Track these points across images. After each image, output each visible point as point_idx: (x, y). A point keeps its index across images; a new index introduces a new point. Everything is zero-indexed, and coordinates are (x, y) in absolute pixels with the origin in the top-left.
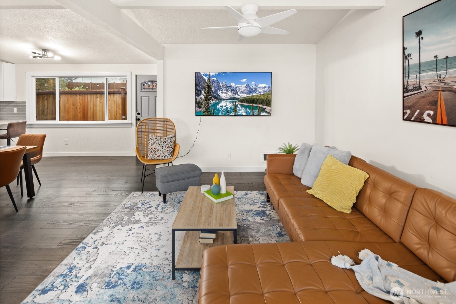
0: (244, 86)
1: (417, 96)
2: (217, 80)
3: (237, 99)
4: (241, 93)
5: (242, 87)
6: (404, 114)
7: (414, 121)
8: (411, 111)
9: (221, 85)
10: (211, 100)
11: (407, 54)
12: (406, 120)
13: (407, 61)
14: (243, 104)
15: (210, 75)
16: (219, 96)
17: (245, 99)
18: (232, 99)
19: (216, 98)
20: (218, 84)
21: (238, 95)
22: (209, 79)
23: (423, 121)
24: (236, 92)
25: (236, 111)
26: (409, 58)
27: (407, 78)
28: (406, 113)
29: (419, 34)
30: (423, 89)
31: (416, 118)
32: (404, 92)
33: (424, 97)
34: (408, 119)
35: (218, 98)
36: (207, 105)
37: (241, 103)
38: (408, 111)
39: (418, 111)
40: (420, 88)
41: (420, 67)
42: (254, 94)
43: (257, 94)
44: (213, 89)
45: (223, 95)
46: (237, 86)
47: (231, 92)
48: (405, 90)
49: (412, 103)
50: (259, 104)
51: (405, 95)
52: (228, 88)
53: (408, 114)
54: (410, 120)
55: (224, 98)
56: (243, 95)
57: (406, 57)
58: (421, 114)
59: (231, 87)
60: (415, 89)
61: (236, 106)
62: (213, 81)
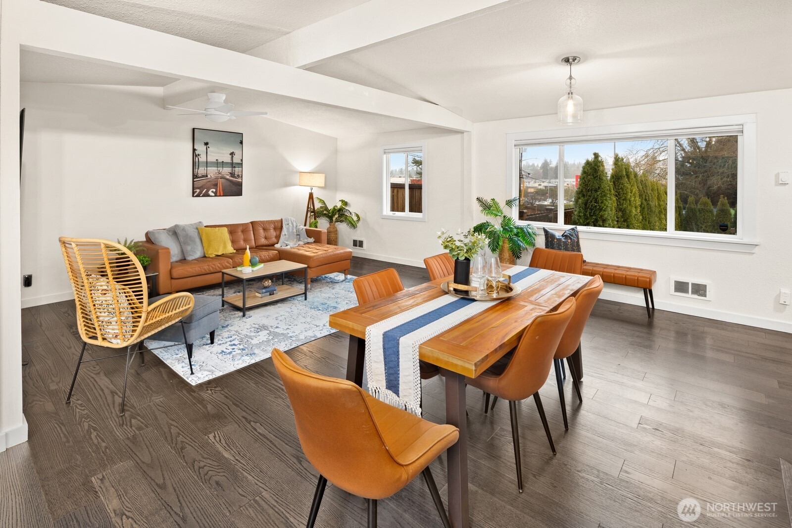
1: (205, 181)
6: (193, 193)
7: (202, 196)
8: (200, 190)
11: (197, 153)
12: (196, 196)
13: (197, 158)
23: (209, 196)
26: (199, 157)
27: (197, 169)
28: (196, 192)
29: (206, 144)
30: (209, 177)
31: (204, 194)
32: (193, 178)
33: (209, 182)
34: (198, 196)
38: (198, 191)
39: (205, 190)
40: (207, 176)
41: (207, 164)
48: (195, 176)
49: (201, 185)
51: (195, 180)
53: (197, 193)
54: (199, 196)
57: (196, 156)
58: (207, 191)
60: (203, 176)
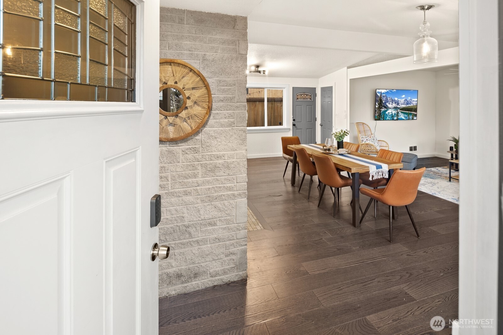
0: (403, 100)
2: (386, 96)
3: (399, 108)
4: (402, 104)
5: (402, 101)
9: (389, 99)
10: (382, 108)
14: (402, 111)
15: (381, 92)
16: (387, 106)
17: (404, 108)
18: (395, 108)
19: (385, 107)
20: (387, 99)
21: (399, 105)
22: (381, 95)
24: (398, 104)
25: (398, 116)
35: (387, 108)
36: (379, 112)
37: (401, 111)
42: (410, 105)
43: (412, 105)
44: (384, 102)
45: (390, 106)
46: (399, 100)
47: (395, 104)
50: (413, 111)
52: (393, 101)
55: (390, 107)
56: (403, 105)
59: (395, 100)
61: (398, 113)
62: (384, 96)
